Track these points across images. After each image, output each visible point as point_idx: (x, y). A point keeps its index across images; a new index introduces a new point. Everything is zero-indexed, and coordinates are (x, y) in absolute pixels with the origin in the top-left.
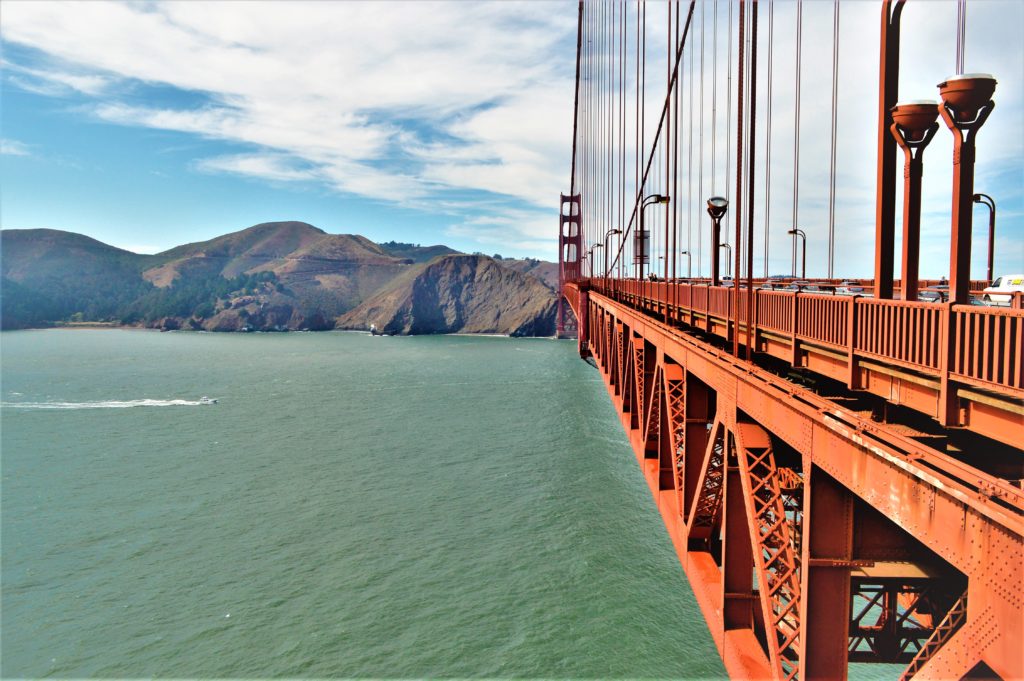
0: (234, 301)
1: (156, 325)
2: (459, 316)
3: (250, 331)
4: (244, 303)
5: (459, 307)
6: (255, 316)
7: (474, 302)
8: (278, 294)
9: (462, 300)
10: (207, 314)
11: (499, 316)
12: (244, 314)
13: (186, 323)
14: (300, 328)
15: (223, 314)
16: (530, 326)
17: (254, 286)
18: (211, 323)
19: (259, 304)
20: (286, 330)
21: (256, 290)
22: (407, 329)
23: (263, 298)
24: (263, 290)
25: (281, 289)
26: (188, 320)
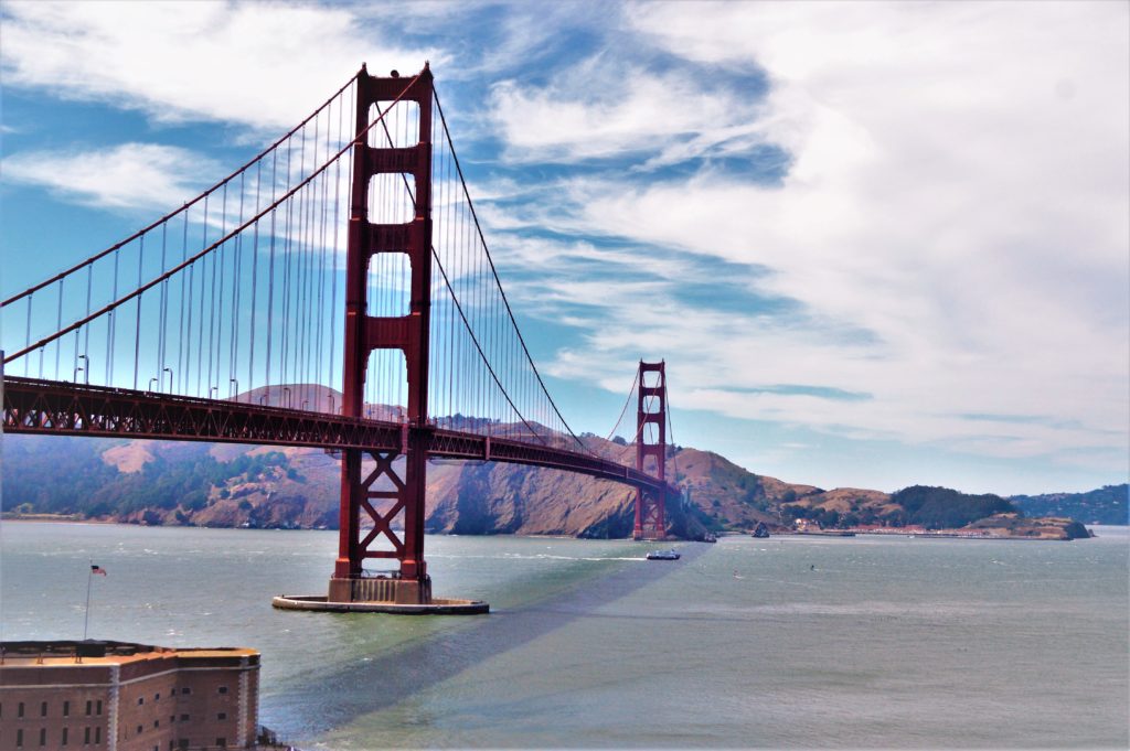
0: (233, 490)
1: (131, 518)
2: (518, 512)
3: (252, 527)
4: (245, 493)
5: (517, 502)
6: (259, 509)
7: (539, 496)
8: (288, 481)
9: (524, 492)
10: (198, 505)
11: (568, 512)
12: (246, 505)
13: (172, 516)
14: (315, 526)
15: (218, 506)
16: (603, 524)
17: (259, 471)
18: (203, 516)
19: (264, 493)
20: (297, 528)
21: (261, 476)
22: (450, 527)
23: (269, 486)
24: (270, 477)
25: (292, 475)
26: (174, 512)
